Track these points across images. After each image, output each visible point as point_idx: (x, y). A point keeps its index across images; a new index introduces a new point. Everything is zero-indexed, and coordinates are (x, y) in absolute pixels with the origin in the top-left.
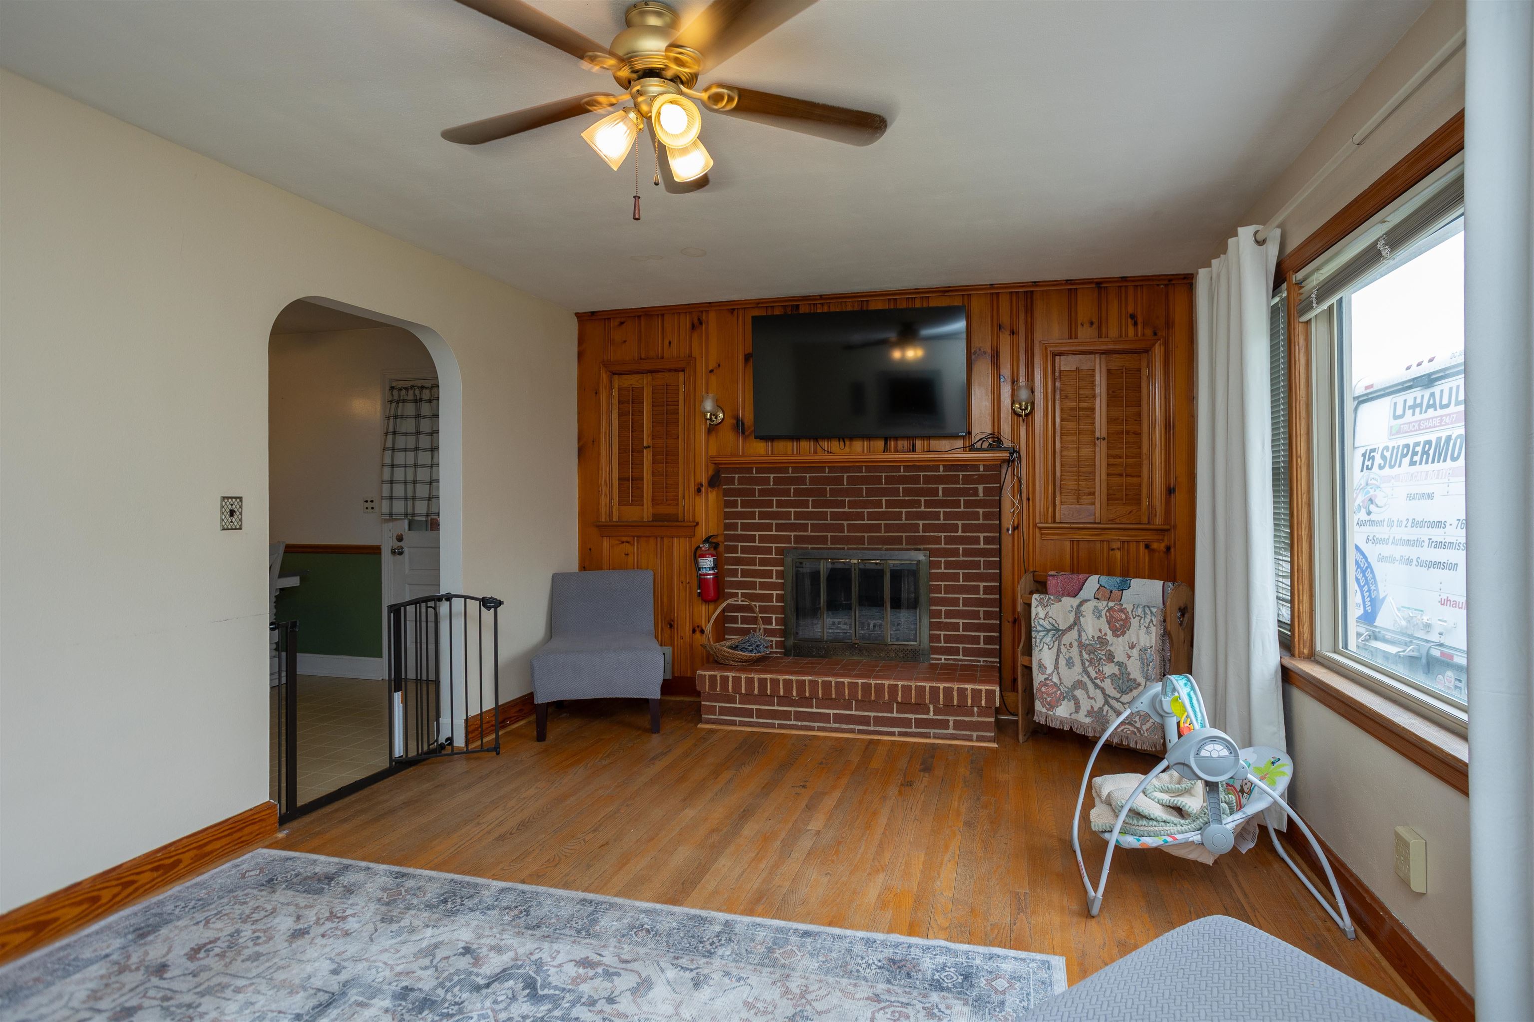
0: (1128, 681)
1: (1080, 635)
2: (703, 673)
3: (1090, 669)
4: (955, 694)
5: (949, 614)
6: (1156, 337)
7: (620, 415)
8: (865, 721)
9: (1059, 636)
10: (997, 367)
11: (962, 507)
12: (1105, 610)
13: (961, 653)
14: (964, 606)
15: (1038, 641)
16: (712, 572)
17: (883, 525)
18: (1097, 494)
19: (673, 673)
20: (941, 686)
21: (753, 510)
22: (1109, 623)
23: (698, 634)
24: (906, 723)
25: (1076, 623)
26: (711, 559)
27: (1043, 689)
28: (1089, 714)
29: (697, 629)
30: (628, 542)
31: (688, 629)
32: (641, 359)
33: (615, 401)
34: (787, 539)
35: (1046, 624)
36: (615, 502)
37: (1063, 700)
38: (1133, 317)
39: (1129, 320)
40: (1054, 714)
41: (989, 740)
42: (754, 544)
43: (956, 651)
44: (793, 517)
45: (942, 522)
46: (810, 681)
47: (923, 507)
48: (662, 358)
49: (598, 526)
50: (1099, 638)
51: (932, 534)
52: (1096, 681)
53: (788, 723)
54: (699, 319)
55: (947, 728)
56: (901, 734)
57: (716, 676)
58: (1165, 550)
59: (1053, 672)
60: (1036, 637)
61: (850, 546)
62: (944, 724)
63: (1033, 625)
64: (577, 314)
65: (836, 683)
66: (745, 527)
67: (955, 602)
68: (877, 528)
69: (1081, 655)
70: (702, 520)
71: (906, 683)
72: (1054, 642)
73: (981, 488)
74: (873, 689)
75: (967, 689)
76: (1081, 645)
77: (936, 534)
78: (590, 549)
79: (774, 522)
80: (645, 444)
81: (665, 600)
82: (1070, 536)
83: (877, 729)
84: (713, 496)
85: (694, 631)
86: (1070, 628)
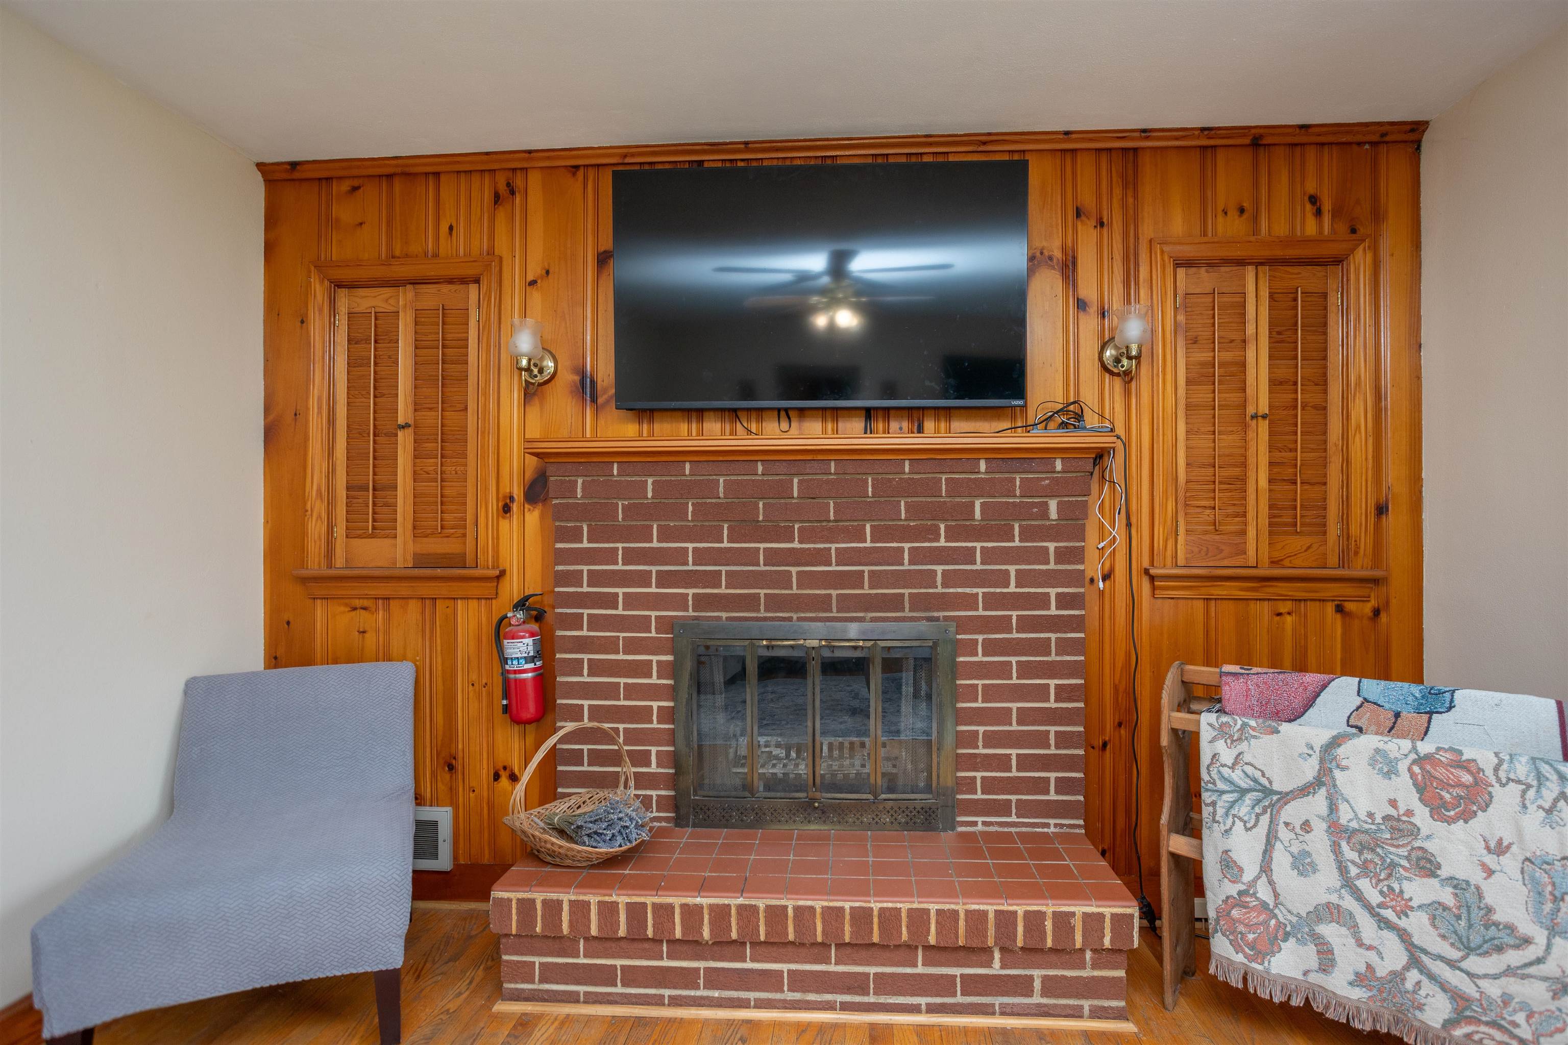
0: (1487, 927)
1: (1333, 808)
2: (505, 895)
3: (1364, 884)
4: (1049, 924)
5: (991, 740)
6: (1354, 236)
7: (352, 364)
8: (858, 984)
9: (1272, 805)
10: (1074, 285)
11: (1017, 538)
12: (1407, 762)
13: (1014, 811)
14: (1018, 724)
15: (1220, 812)
16: (531, 666)
17: (866, 574)
18: (1251, 515)
19: (455, 858)
20: (1020, 908)
21: (612, 545)
22: (1420, 789)
23: (504, 781)
24: (945, 985)
25: (1320, 781)
26: (529, 641)
27: (1235, 913)
28: (1360, 980)
29: (502, 773)
30: (365, 609)
31: (484, 772)
32: (393, 257)
33: (342, 337)
34: (680, 602)
35: (1237, 776)
36: (340, 531)
37: (1285, 940)
38: (1313, 200)
39: (1308, 206)
40: (1267, 971)
41: (1119, 1015)
42: (613, 612)
43: (1003, 808)
44: (690, 559)
45: (978, 566)
46: (740, 907)
47: (942, 539)
48: (436, 255)
49: (304, 580)
50: (1387, 818)
51: (960, 590)
52: (1383, 912)
53: (692, 993)
54: (508, 185)
55: (1029, 993)
56: (932, 1009)
57: (533, 901)
58: (1371, 614)
59: (1258, 878)
60: (1214, 804)
61: (803, 615)
62: (1023, 986)
63: (1204, 776)
64: (260, 166)
65: (797, 909)
66: (596, 578)
67: (1003, 716)
68: (856, 580)
69: (1336, 849)
70: (511, 565)
71: (946, 907)
72: (1258, 816)
73: (1053, 505)
74: (876, 920)
75: (1073, 914)
76: (1336, 829)
77: (968, 590)
78: (288, 623)
79: (654, 569)
80: (401, 421)
81: (440, 719)
82: (1203, 590)
83: (882, 999)
84: (533, 517)
85: (497, 777)
86: (1305, 790)
